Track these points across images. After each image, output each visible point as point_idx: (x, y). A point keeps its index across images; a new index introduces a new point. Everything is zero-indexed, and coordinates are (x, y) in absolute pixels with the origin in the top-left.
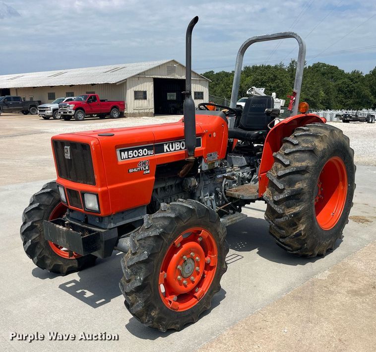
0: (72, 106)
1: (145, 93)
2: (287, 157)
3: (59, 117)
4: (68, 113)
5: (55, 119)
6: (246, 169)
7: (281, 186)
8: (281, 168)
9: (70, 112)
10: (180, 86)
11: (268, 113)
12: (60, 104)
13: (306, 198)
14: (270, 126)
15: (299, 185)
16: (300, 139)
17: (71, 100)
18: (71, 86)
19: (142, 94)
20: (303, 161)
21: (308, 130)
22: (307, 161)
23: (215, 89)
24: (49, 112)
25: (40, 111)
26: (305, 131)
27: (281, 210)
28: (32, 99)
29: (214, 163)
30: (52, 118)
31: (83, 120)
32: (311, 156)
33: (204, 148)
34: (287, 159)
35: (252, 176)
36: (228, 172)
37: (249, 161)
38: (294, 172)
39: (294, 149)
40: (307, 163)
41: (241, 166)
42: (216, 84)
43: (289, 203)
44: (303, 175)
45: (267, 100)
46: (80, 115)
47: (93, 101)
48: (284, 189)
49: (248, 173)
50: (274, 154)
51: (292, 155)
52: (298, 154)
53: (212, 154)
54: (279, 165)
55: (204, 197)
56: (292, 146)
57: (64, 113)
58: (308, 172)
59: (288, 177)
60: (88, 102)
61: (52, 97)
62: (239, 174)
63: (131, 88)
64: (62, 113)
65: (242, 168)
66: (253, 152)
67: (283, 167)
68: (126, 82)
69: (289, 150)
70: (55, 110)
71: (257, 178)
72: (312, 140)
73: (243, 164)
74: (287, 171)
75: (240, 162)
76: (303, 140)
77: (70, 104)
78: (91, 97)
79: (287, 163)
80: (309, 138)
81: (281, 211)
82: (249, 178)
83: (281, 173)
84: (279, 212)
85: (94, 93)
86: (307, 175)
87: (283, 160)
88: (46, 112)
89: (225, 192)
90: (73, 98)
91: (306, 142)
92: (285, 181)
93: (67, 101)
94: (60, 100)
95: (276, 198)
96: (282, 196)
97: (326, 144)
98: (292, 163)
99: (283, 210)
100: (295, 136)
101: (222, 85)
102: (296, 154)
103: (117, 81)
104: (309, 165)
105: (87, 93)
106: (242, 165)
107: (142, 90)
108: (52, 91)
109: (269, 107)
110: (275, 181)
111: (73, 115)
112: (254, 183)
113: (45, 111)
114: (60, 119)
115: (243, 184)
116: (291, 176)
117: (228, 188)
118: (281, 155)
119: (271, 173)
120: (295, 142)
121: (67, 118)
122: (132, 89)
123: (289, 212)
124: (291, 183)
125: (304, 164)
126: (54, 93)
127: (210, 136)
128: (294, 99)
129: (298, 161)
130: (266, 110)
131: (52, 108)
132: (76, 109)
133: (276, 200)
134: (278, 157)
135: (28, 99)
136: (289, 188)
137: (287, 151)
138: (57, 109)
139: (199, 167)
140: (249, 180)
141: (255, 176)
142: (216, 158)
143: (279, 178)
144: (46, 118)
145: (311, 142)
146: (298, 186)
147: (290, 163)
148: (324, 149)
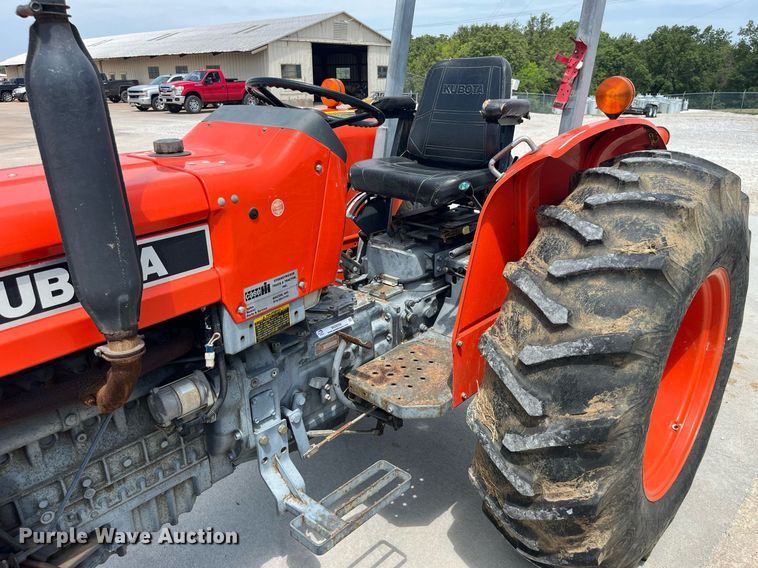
0: (180, 89)
1: (298, 67)
2: (556, 290)
3: (163, 107)
4: (174, 102)
5: (156, 110)
6: (420, 288)
7: (532, 406)
8: (533, 330)
9: (177, 99)
10: (356, 56)
11: (492, 117)
12: (162, 85)
13: (624, 449)
14: (497, 165)
15: (601, 406)
16: (607, 220)
17: (180, 78)
18: (182, 55)
19: (293, 69)
20: (621, 312)
21: (635, 184)
22: (636, 313)
23: (414, 62)
24: (145, 98)
25: (131, 97)
26: (622, 185)
27: (527, 487)
28: (113, 76)
29: (287, 310)
30: (151, 109)
31: (199, 112)
32: (650, 290)
33: (222, 271)
34: (557, 299)
35: (440, 308)
36: (360, 310)
37: (429, 265)
38: (584, 356)
39: (587, 264)
40: (637, 321)
41: (405, 278)
42: (416, 55)
43: (560, 467)
44: (617, 366)
45: (491, 71)
46: (195, 105)
47: (213, 80)
48: (544, 416)
49: (427, 300)
50: (511, 269)
51: (577, 285)
52: (600, 283)
53: (271, 282)
54: (527, 320)
55: (255, 426)
56: (575, 249)
57: (168, 100)
58: (638, 357)
59: (559, 371)
60: (206, 83)
61: (154, 73)
62: (398, 310)
63: (275, 59)
64: (165, 100)
65: (406, 284)
66: (443, 237)
67: (542, 332)
68: (266, 50)
69: (567, 264)
70: (154, 96)
71: (454, 314)
72: (652, 224)
73: (410, 273)
74: (559, 352)
75: (402, 267)
76: (620, 225)
77: (177, 85)
78: (210, 74)
79: (558, 317)
80: (641, 216)
81: (527, 490)
82: (430, 315)
83: (533, 354)
84: (521, 490)
85: (218, 67)
86: (632, 368)
87: (544, 305)
88: (140, 98)
89: (344, 383)
90: (183, 76)
91: (633, 232)
92: (547, 386)
93: (174, 80)
94: (163, 79)
95: (511, 443)
96: (533, 443)
97: (702, 239)
98: (578, 319)
99: (537, 486)
100: (587, 207)
101: (425, 56)
102: (591, 283)
103: (252, 48)
104: (642, 326)
105: (208, 67)
106: (411, 277)
107: (294, 63)
108: (154, 64)
109: (495, 96)
110: (510, 381)
111: (183, 105)
112: (443, 327)
113: (138, 96)
114: (164, 110)
115: (409, 336)
116: (572, 371)
117: (358, 361)
118: (535, 279)
119: (497, 340)
120: (591, 231)
121: (174, 109)
122: (277, 62)
123: (557, 495)
124: (571, 397)
125: (623, 325)
126: (157, 68)
127: (254, 216)
128: (579, 66)
129: (602, 312)
130: (486, 104)
131: (149, 93)
132: (187, 94)
133: (512, 448)
134: (525, 288)
135: (118, 78)
136: (563, 411)
137: (559, 267)
138: (157, 95)
139: (210, 344)
140: (430, 321)
141: (447, 307)
142: (294, 293)
143: (525, 369)
144: (143, 108)
145: (651, 233)
146: (596, 410)
147: (569, 317)
148: (696, 257)
